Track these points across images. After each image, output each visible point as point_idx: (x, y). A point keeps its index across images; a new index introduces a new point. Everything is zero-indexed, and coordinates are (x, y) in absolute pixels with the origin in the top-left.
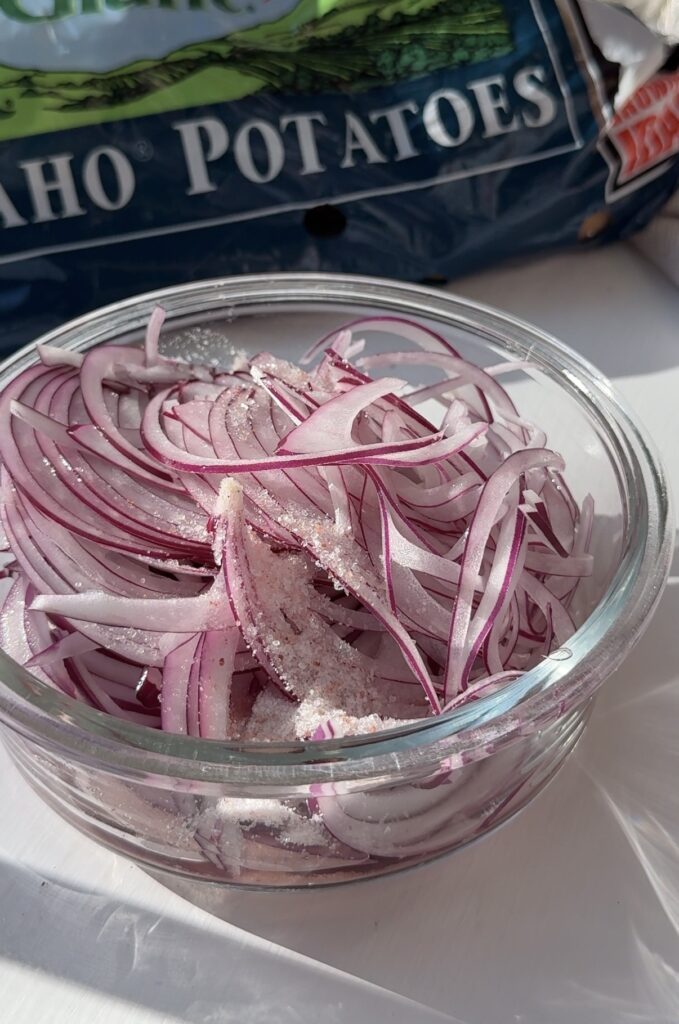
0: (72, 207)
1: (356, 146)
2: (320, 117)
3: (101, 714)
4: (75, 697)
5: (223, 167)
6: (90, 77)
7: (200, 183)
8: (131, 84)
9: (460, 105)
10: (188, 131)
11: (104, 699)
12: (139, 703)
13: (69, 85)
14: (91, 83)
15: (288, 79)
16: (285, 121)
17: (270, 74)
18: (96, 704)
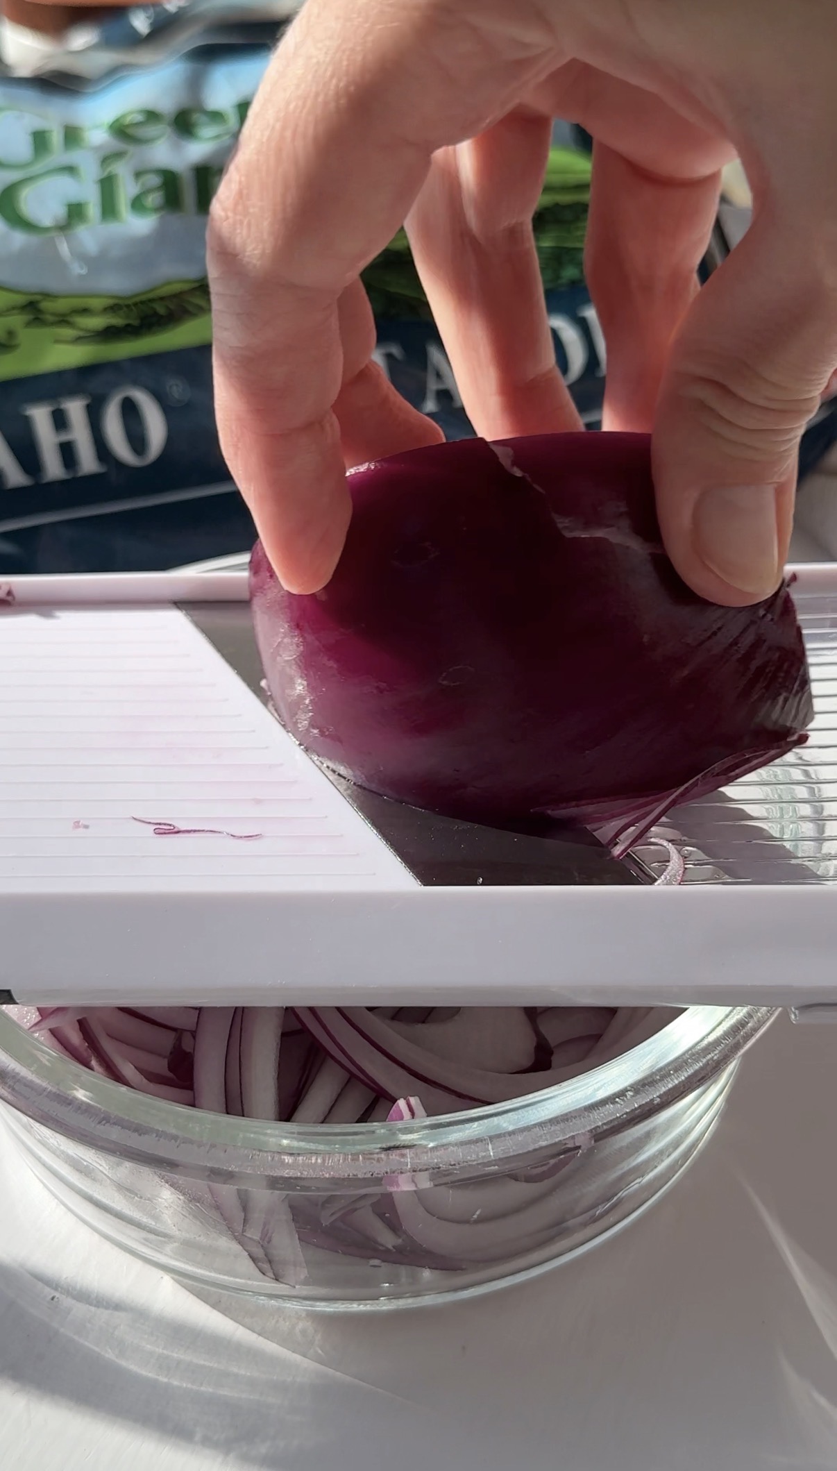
0: (88, 463)
1: (441, 387)
2: (395, 350)
3: (124, 1089)
4: (91, 1068)
6: (111, 302)
8: (161, 310)
9: (570, 334)
11: (128, 1070)
12: (170, 1075)
13: (85, 311)
14: (112, 309)
18: (118, 1077)
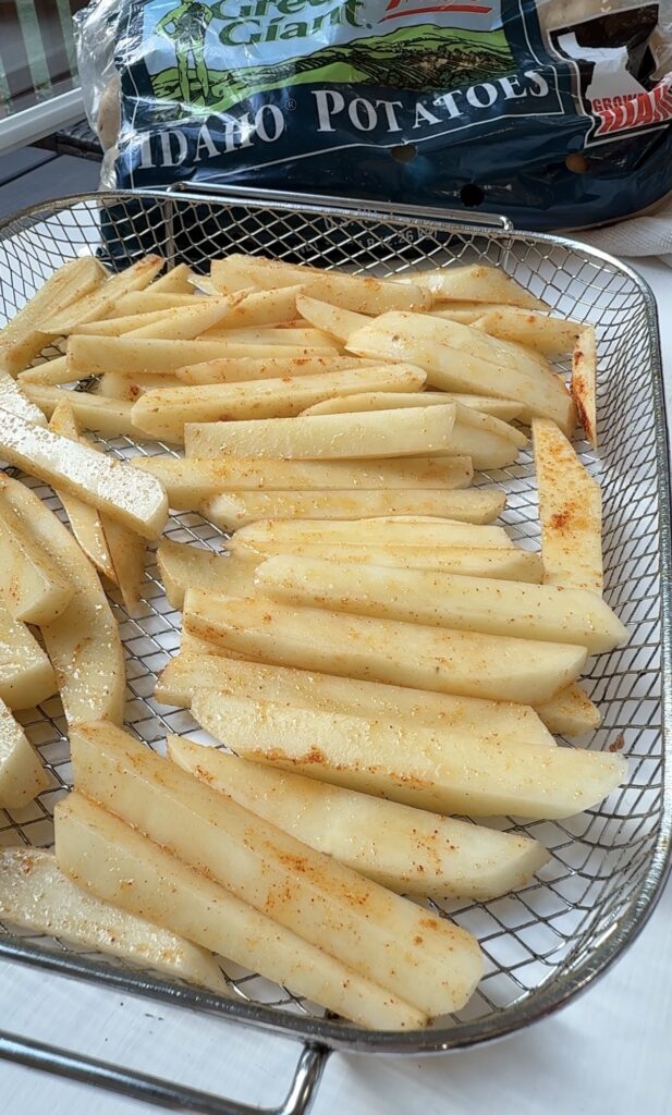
1: (422, 118)
5: (340, 119)
7: (325, 127)
9: (490, 89)
10: (321, 96)
15: (383, 77)
16: (378, 102)
17: (373, 73)
